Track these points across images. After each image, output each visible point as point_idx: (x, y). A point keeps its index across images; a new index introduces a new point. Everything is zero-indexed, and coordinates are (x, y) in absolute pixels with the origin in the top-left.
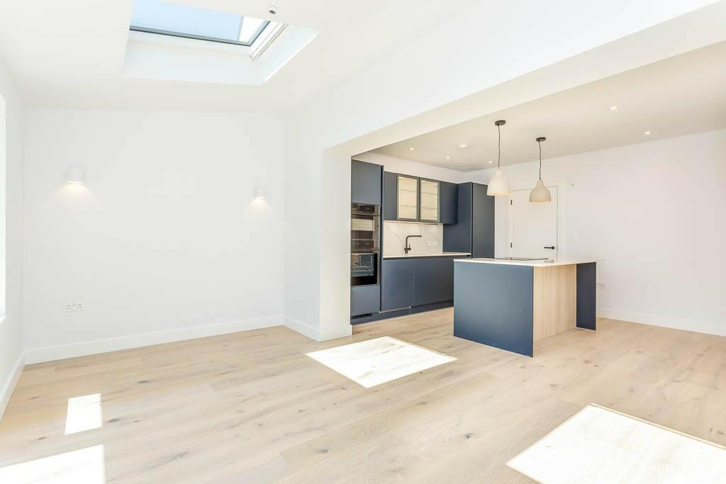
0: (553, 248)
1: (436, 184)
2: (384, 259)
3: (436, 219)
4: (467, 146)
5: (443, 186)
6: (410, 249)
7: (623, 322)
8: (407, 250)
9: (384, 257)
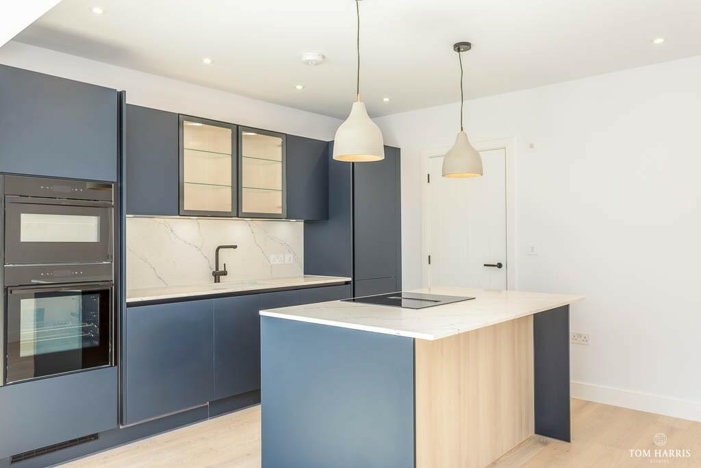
0: (500, 266)
1: (279, 141)
2: (130, 305)
3: (280, 211)
4: (319, 59)
5: (292, 144)
6: (225, 273)
7: (621, 409)
8: (218, 275)
9: (128, 300)
